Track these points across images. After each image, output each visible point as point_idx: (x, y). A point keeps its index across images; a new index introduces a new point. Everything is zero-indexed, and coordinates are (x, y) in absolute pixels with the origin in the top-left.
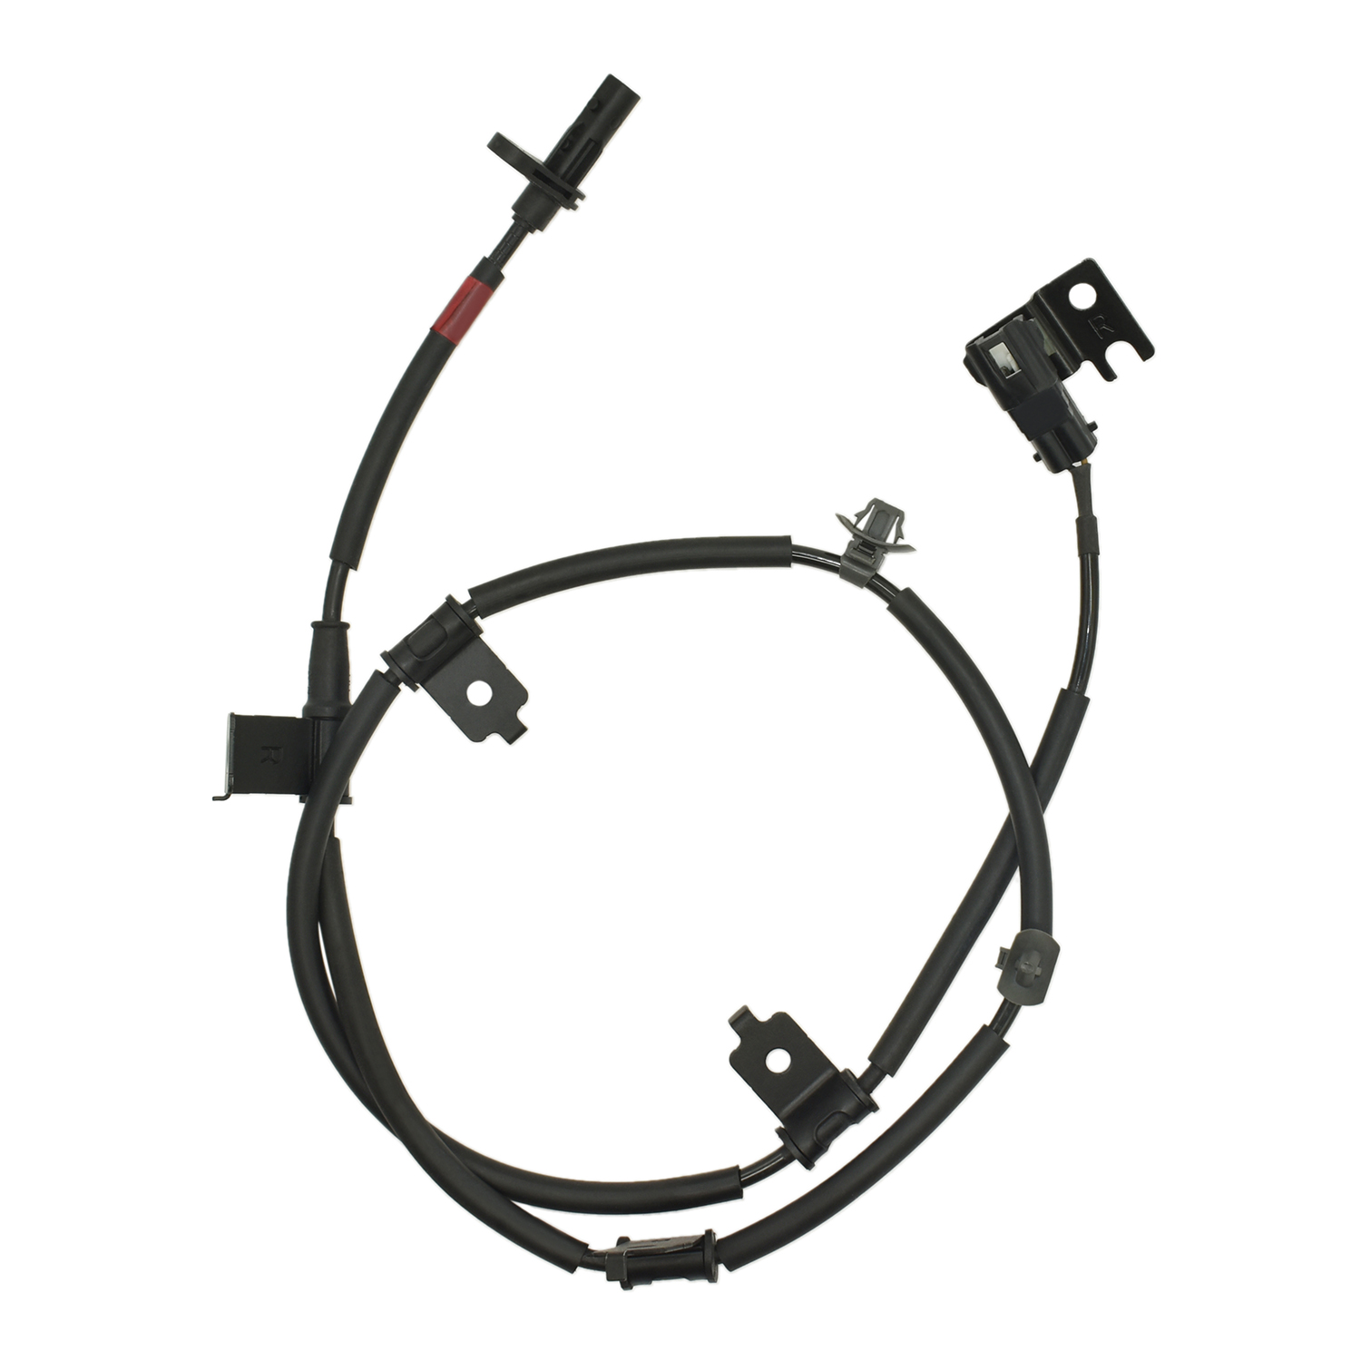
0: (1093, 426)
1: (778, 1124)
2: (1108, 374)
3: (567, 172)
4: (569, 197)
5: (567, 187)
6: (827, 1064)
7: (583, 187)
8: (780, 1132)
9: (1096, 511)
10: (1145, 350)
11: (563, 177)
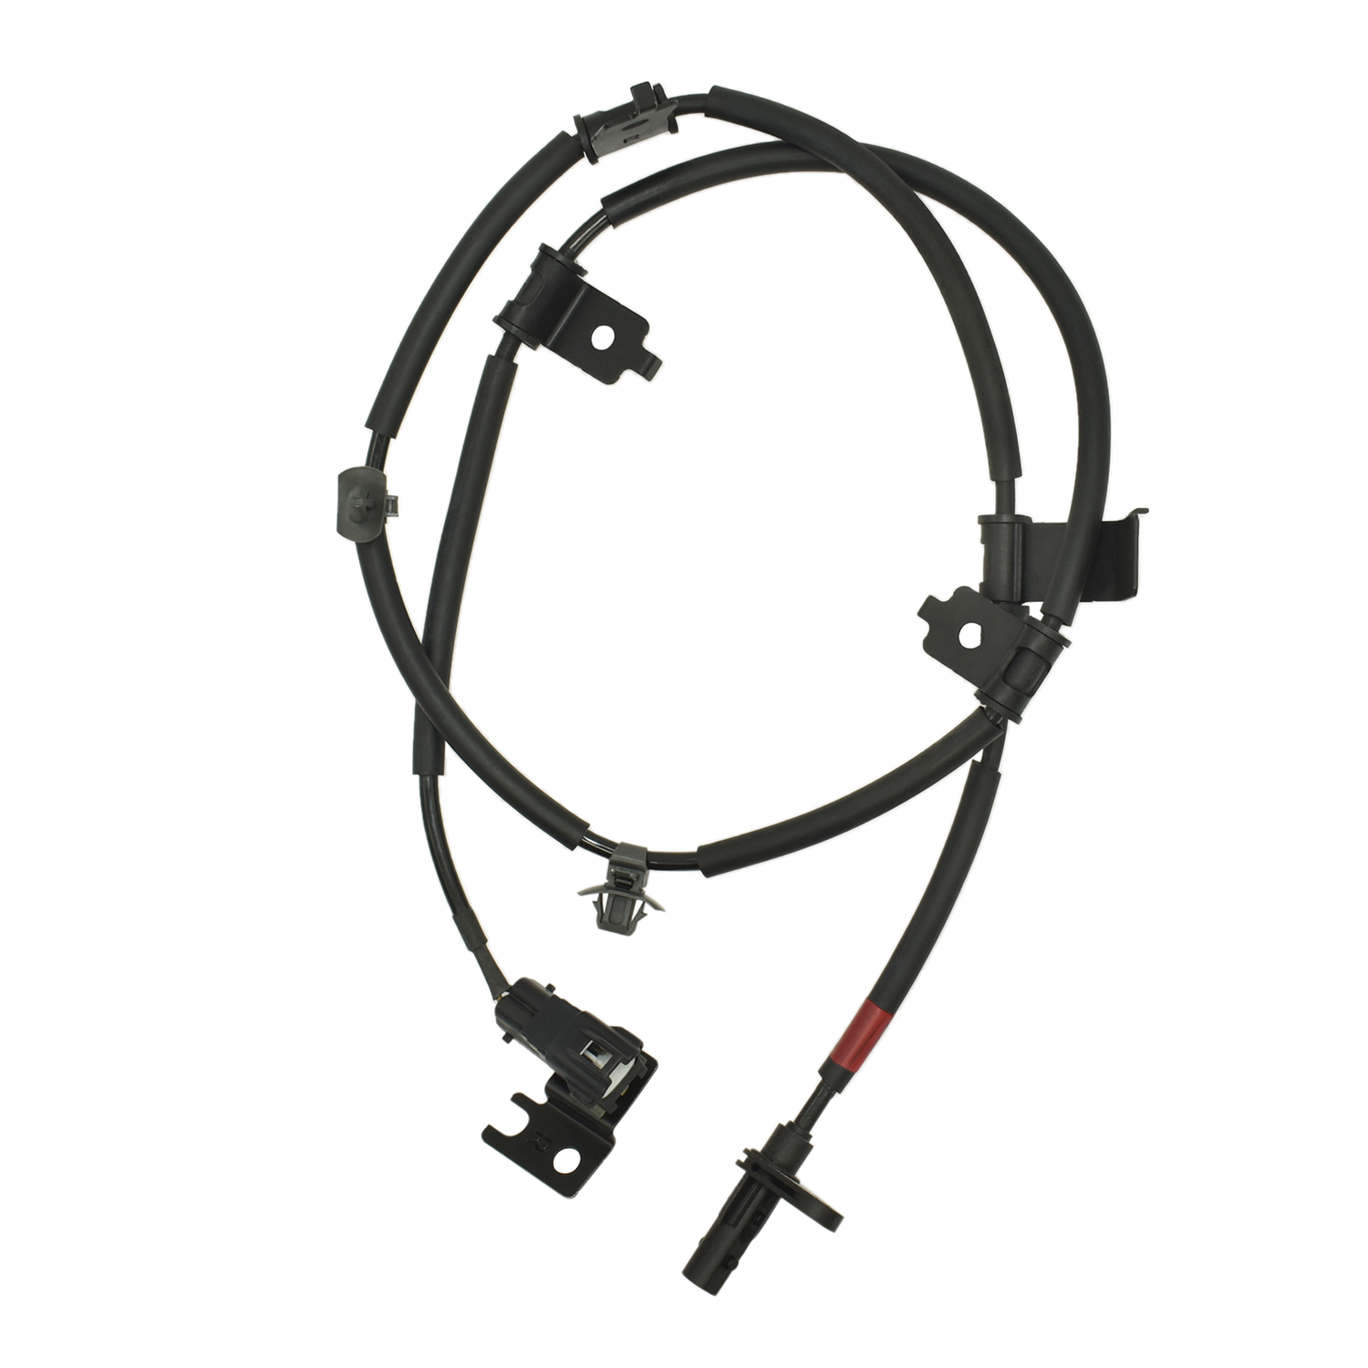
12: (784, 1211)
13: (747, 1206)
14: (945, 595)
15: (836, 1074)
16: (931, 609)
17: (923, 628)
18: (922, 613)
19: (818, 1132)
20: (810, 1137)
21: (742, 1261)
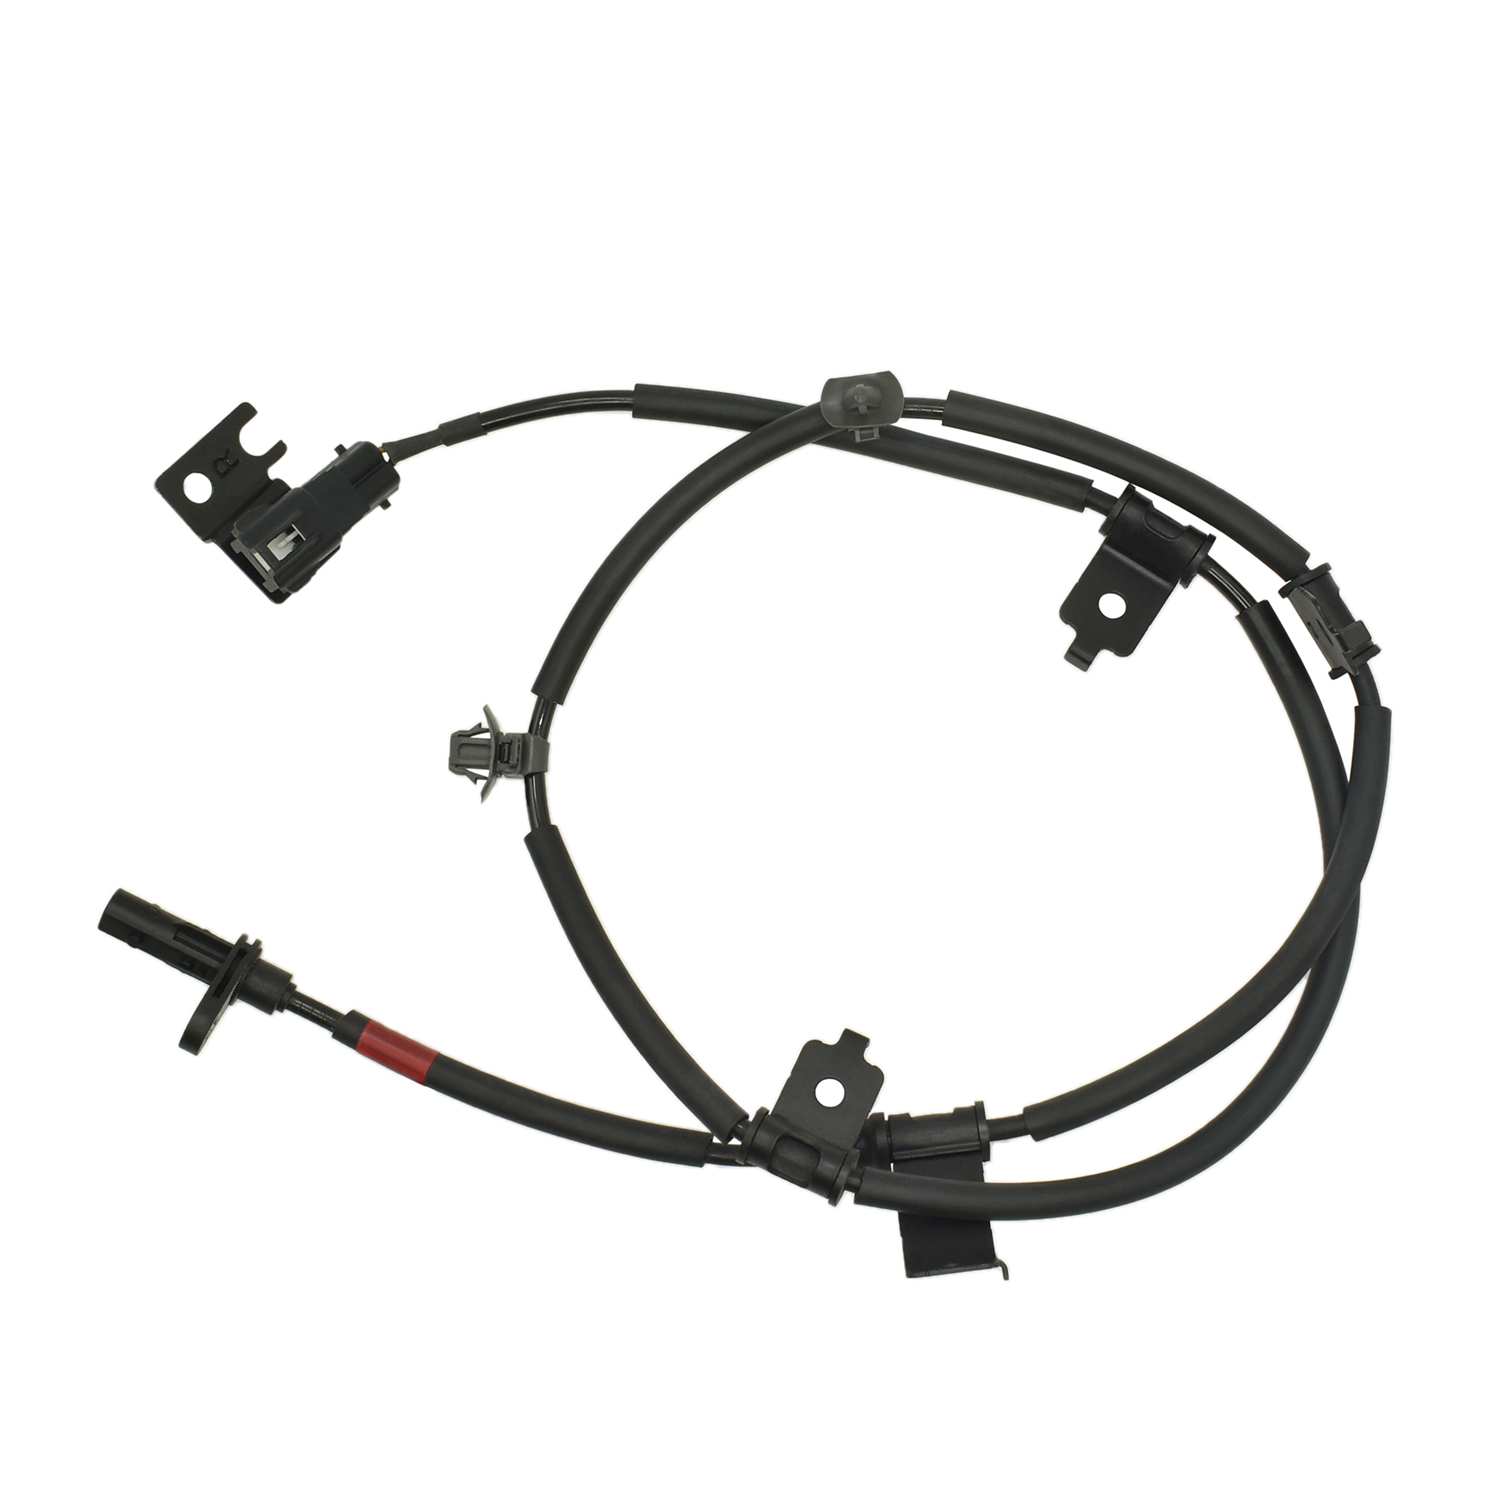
0: (340, 449)
1: (1179, 588)
2: (279, 450)
3: (216, 958)
4: (246, 952)
5: (233, 954)
6: (1101, 553)
7: (232, 938)
8: (1186, 583)
9: (434, 427)
10: (245, 413)
11: (221, 961)
12: (196, 990)
13: (199, 950)
14: (871, 1056)
15: (352, 1030)
16: (854, 1042)
17: (832, 1038)
18: (848, 1035)
19: (287, 1019)
20: (282, 1011)
21: (138, 953)
